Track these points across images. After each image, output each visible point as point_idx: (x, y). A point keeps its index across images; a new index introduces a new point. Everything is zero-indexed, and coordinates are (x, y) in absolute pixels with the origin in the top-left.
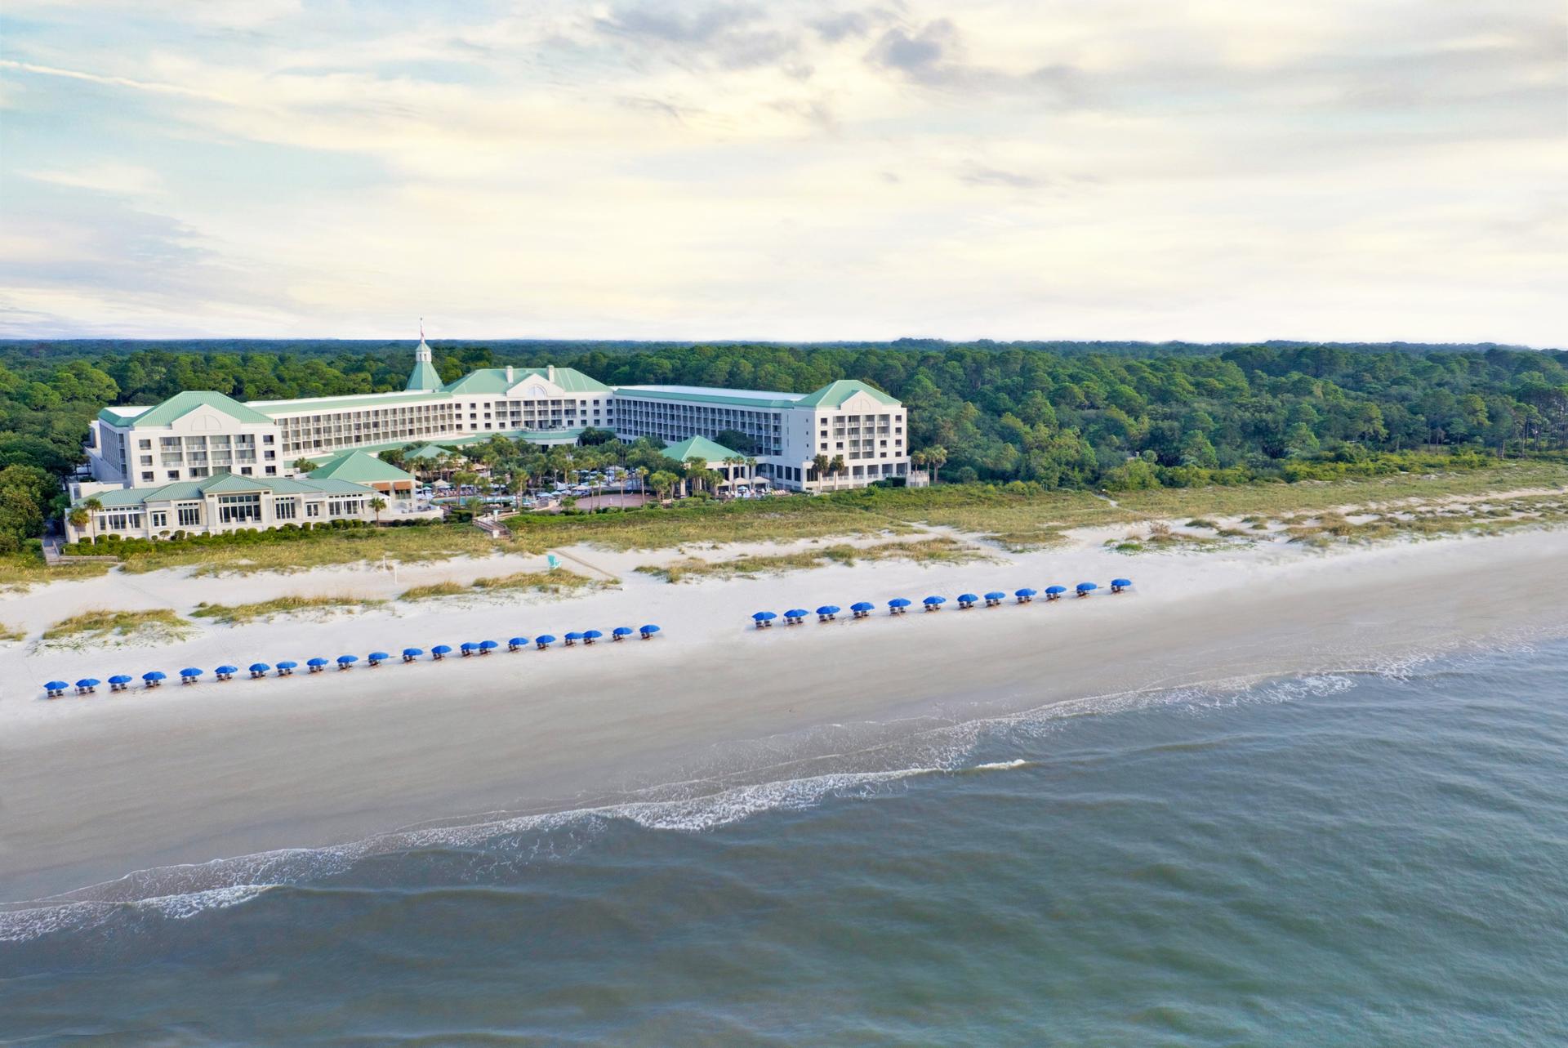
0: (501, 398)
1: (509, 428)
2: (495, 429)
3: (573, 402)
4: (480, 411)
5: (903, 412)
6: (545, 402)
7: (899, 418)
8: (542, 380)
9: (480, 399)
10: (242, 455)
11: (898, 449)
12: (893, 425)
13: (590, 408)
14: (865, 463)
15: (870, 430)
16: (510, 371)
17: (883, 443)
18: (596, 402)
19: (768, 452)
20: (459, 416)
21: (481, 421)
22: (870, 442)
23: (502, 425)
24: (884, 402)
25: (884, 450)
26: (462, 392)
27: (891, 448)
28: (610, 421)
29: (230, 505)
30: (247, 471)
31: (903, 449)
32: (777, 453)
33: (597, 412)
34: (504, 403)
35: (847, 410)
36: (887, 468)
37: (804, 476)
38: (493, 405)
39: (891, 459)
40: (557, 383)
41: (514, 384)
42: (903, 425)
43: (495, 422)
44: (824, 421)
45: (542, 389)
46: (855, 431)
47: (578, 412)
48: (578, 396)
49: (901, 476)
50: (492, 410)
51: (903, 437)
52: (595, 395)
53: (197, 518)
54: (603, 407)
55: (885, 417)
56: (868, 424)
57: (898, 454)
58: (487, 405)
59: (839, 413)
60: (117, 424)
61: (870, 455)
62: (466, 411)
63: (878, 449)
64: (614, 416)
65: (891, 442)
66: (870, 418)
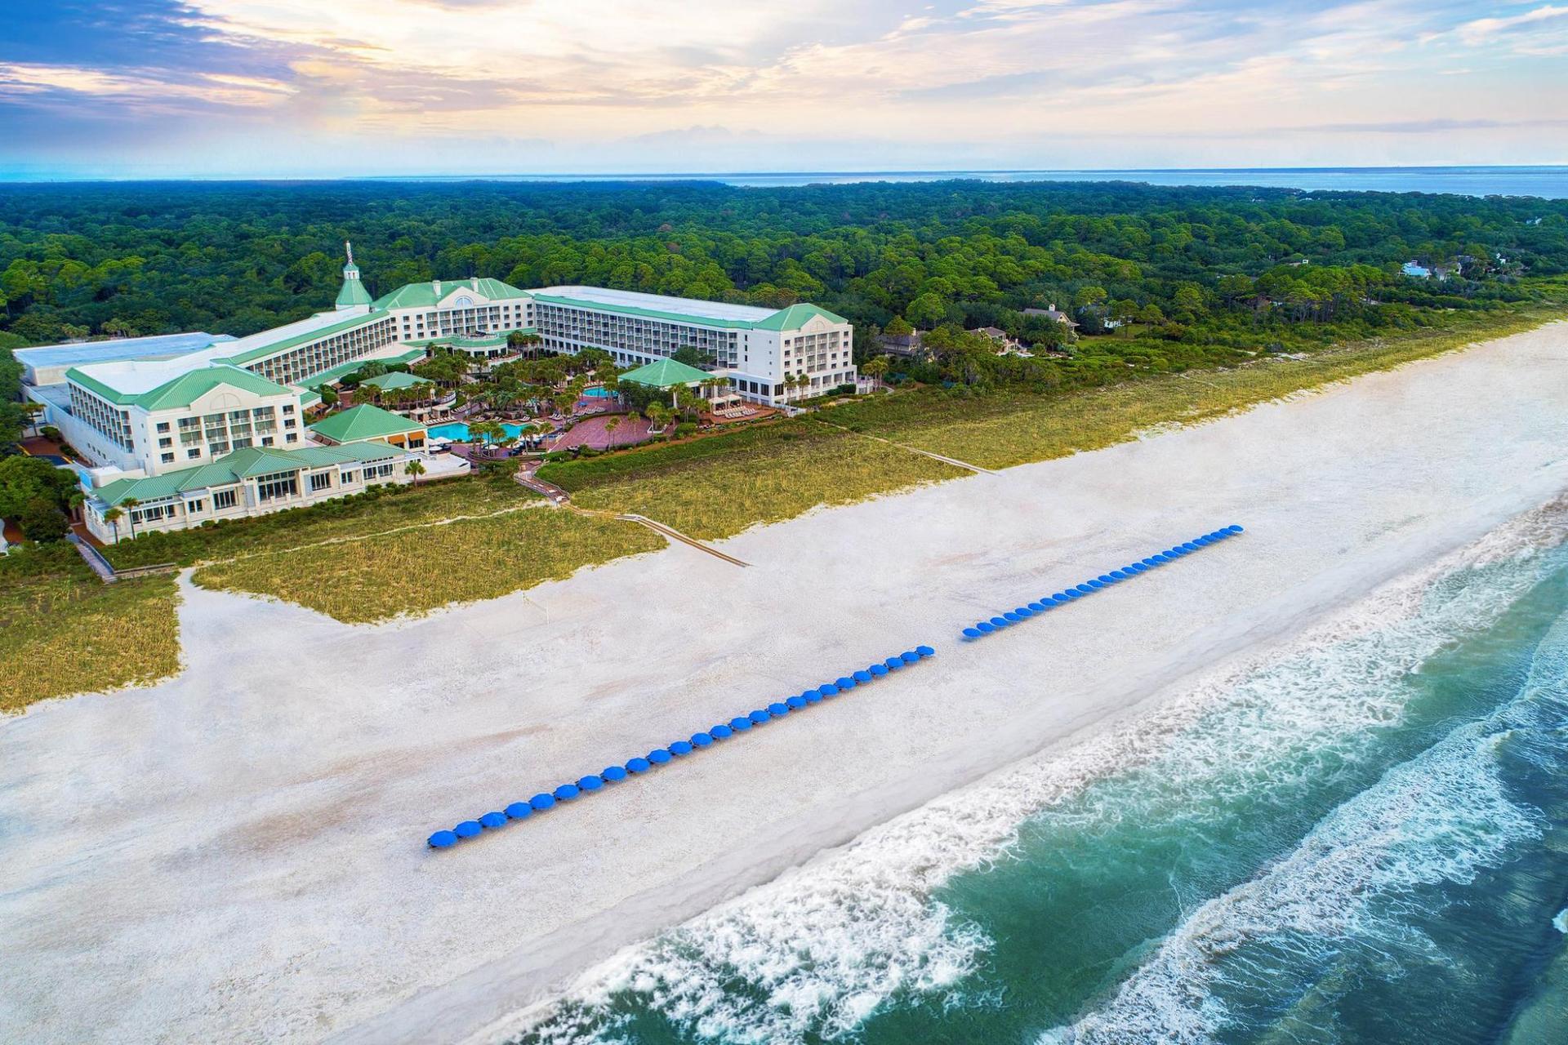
0: (432, 309)
1: (440, 335)
2: (428, 337)
3: (497, 308)
4: (413, 323)
5: (850, 328)
6: (472, 311)
7: (846, 334)
8: (468, 292)
9: (412, 312)
10: (260, 427)
11: (845, 360)
12: (842, 339)
13: (512, 312)
14: (820, 374)
15: (823, 346)
16: (437, 286)
17: (834, 356)
18: (518, 307)
19: (725, 364)
20: (394, 329)
21: (414, 331)
22: (823, 356)
23: (434, 333)
24: (836, 322)
25: (834, 362)
26: (395, 306)
27: (840, 360)
28: (530, 323)
29: (266, 483)
30: (268, 441)
31: (849, 359)
32: (733, 366)
33: (518, 316)
34: (435, 314)
35: (806, 331)
36: (837, 377)
37: (772, 391)
38: (424, 317)
39: (841, 369)
40: (480, 292)
41: (442, 298)
42: (850, 339)
43: (427, 331)
44: (787, 342)
45: (469, 300)
46: (812, 347)
47: (502, 317)
48: (502, 303)
49: (850, 383)
50: (424, 321)
51: (850, 349)
52: (517, 301)
53: (233, 500)
54: (524, 311)
55: (835, 334)
56: (821, 341)
57: (845, 364)
58: (420, 317)
59: (799, 335)
60: (119, 401)
61: (822, 367)
62: (400, 324)
63: (829, 361)
64: (534, 318)
65: (840, 355)
66: (823, 336)
